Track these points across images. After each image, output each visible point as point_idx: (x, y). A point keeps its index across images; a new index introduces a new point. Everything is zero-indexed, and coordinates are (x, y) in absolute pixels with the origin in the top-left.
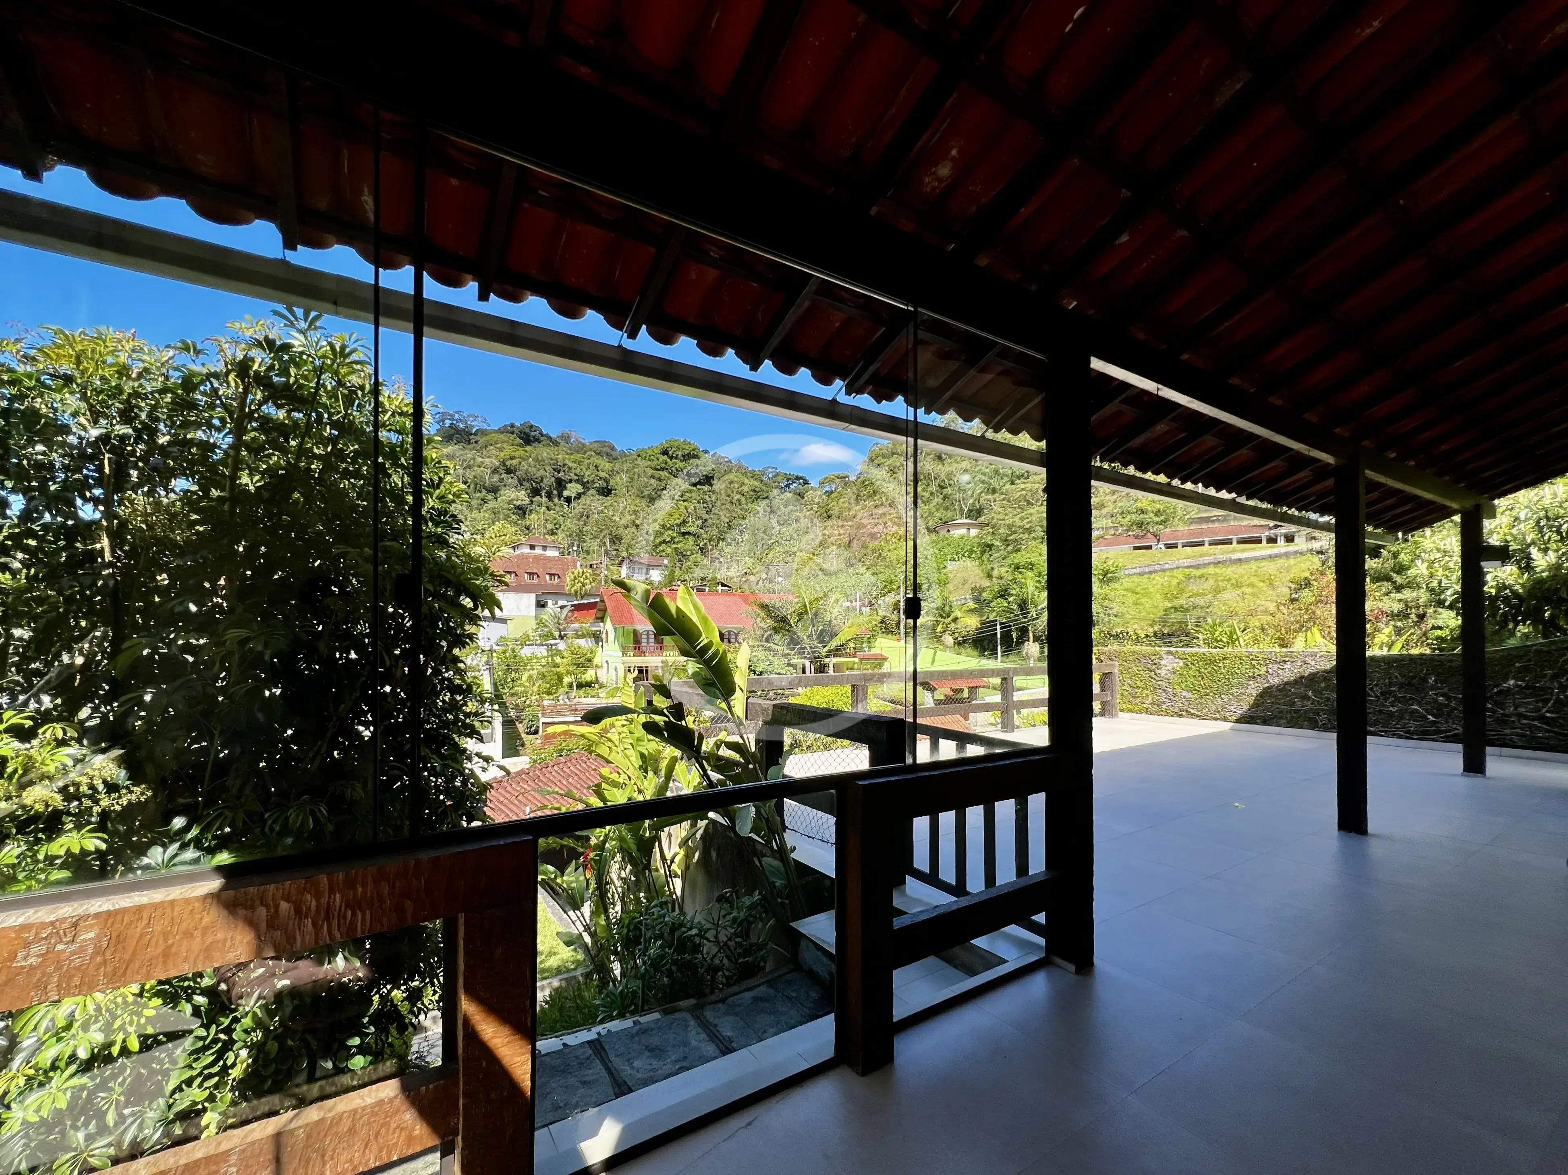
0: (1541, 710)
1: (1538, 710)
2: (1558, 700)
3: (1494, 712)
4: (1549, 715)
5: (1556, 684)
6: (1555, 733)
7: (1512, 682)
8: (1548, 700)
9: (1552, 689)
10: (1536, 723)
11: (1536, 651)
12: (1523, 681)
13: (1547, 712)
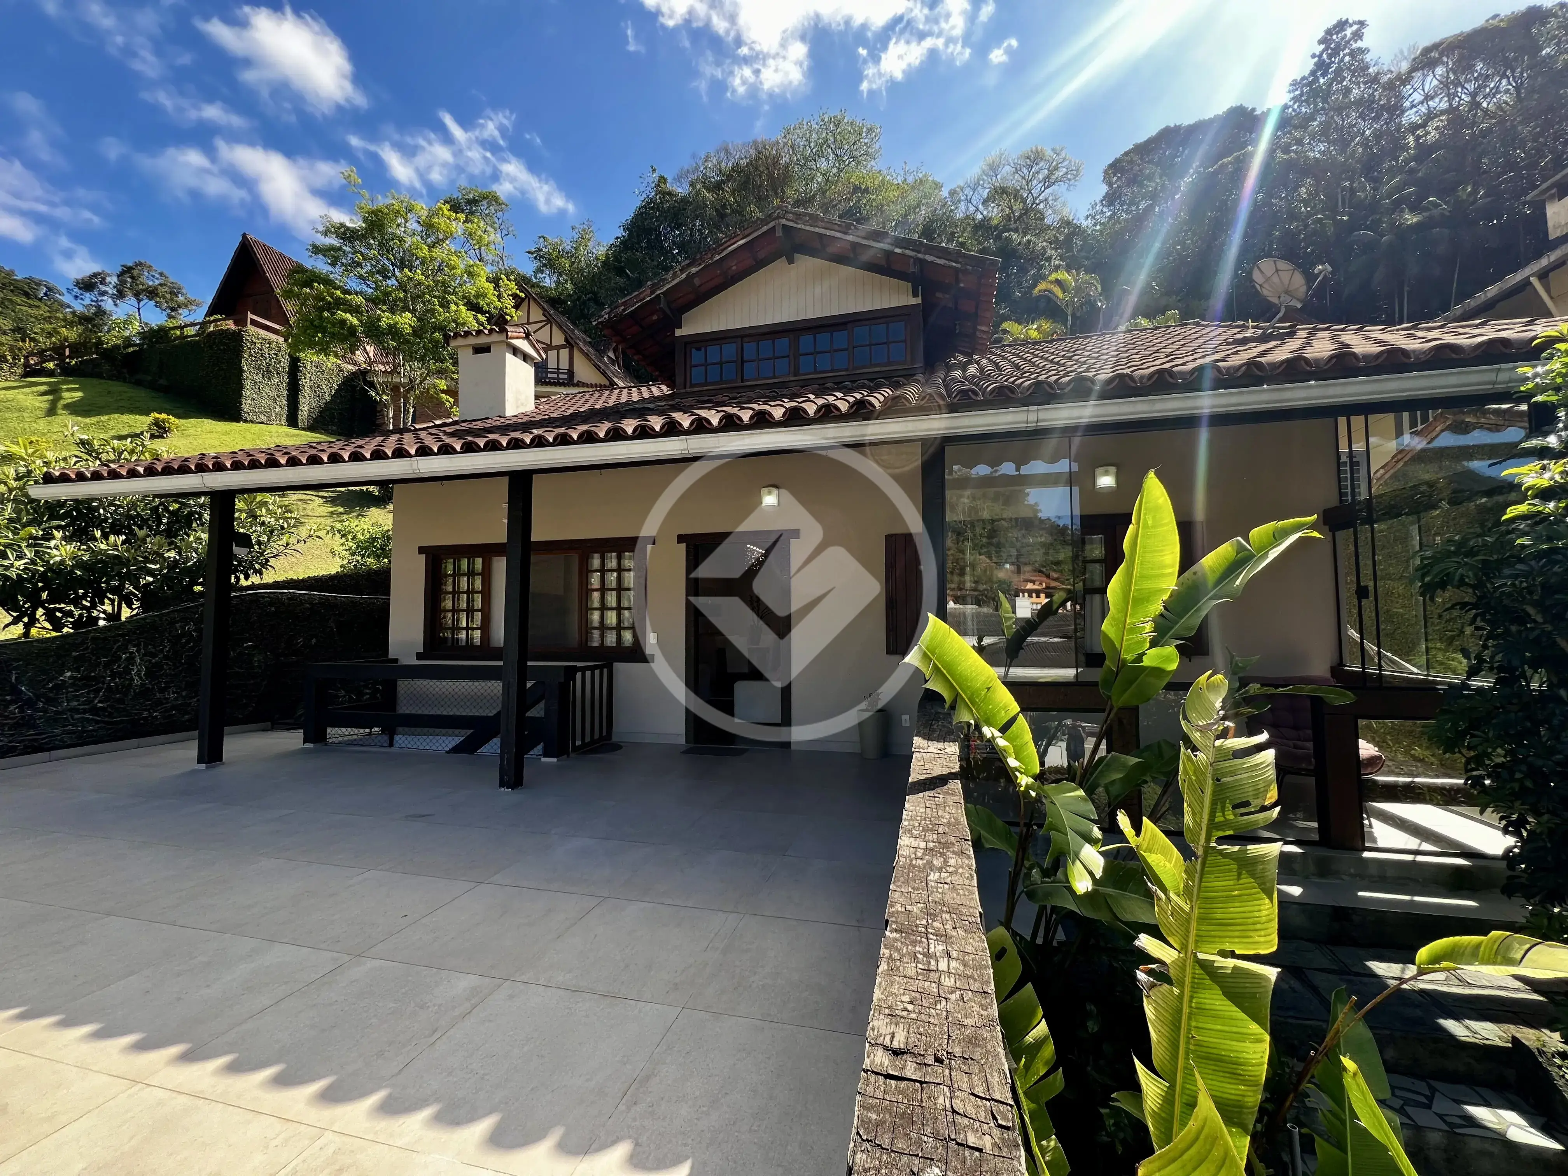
0: (93, 701)
1: (89, 702)
2: (109, 688)
3: (45, 711)
4: (100, 705)
5: (108, 672)
6: (104, 722)
7: (68, 674)
8: (99, 690)
9: (105, 678)
10: (87, 716)
11: (93, 638)
12: (79, 672)
13: (99, 702)
